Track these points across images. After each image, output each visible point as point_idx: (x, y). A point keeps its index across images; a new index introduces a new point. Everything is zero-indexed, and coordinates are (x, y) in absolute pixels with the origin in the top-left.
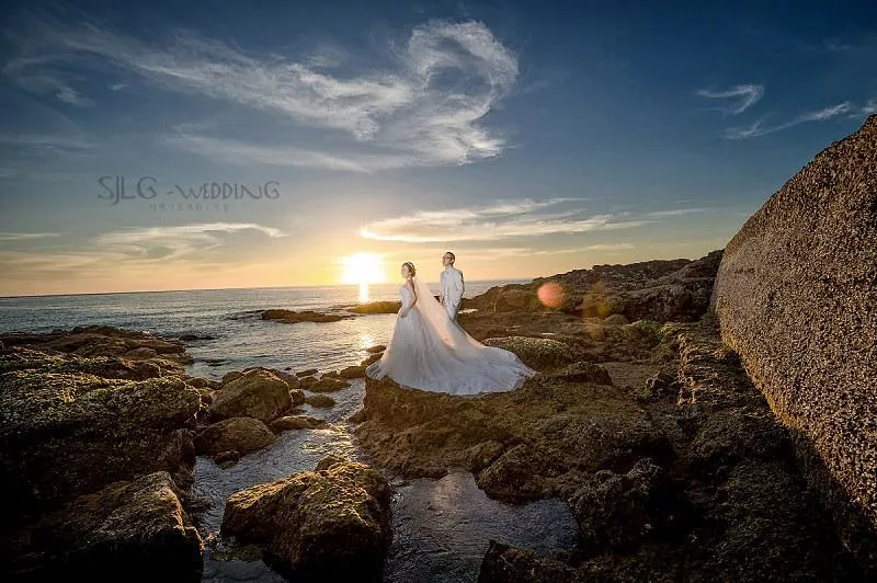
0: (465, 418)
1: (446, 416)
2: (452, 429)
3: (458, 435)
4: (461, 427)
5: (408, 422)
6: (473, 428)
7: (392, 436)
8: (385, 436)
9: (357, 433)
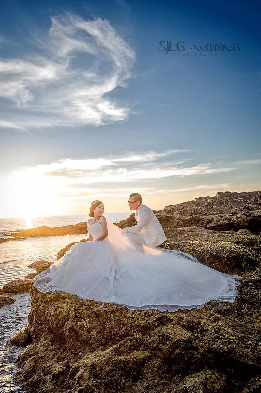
0: (165, 338)
1: (139, 335)
2: (148, 353)
3: (157, 362)
4: (161, 350)
5: (88, 345)
6: (177, 351)
7: (68, 367)
8: (58, 368)
9: (20, 361)
